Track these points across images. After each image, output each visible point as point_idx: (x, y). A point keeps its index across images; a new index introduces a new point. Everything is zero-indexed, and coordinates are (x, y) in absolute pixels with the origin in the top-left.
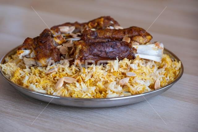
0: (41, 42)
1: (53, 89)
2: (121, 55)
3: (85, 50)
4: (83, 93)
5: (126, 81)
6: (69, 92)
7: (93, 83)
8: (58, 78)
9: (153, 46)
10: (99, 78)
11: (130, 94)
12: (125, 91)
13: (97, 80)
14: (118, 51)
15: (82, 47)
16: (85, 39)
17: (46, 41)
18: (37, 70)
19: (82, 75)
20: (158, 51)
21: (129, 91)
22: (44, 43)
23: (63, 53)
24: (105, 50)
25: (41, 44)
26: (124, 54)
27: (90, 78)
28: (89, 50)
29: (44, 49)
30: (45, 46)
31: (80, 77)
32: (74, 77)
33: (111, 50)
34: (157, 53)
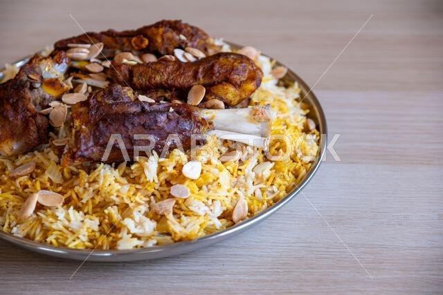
0: (7, 101)
1: (16, 218)
3: (84, 134)
4: (70, 235)
8: (30, 189)
17: (17, 101)
19: (77, 189)
20: (259, 125)
21: (167, 231)
22: (13, 103)
27: (93, 195)
28: (94, 134)
31: (73, 192)
34: (257, 128)
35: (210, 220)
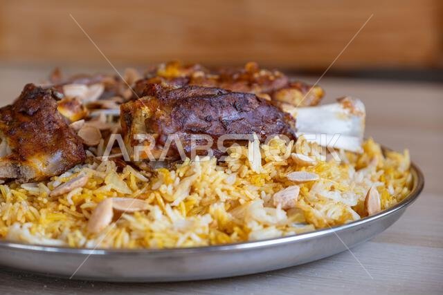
0: (25, 113)
1: (84, 235)
2: (263, 129)
3: (162, 118)
4: (180, 235)
5: (292, 194)
6: (134, 236)
7: (196, 210)
8: (89, 203)
9: (335, 108)
10: (213, 193)
11: (311, 227)
12: (297, 222)
13: (207, 199)
14: (253, 118)
15: (153, 112)
16: (155, 90)
17: (40, 110)
18: (21, 190)
19: (163, 188)
20: (350, 123)
21: (306, 220)
22: (35, 113)
23: (91, 142)
24: (220, 115)
25: (25, 119)
26: (270, 127)
27: (186, 195)
28: (175, 117)
29: (36, 131)
30: (37, 123)
31: (158, 195)
32: (139, 198)
33: (234, 115)
34: (349, 126)
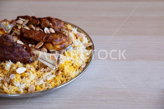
2: (17, 59)
35: (19, 89)
